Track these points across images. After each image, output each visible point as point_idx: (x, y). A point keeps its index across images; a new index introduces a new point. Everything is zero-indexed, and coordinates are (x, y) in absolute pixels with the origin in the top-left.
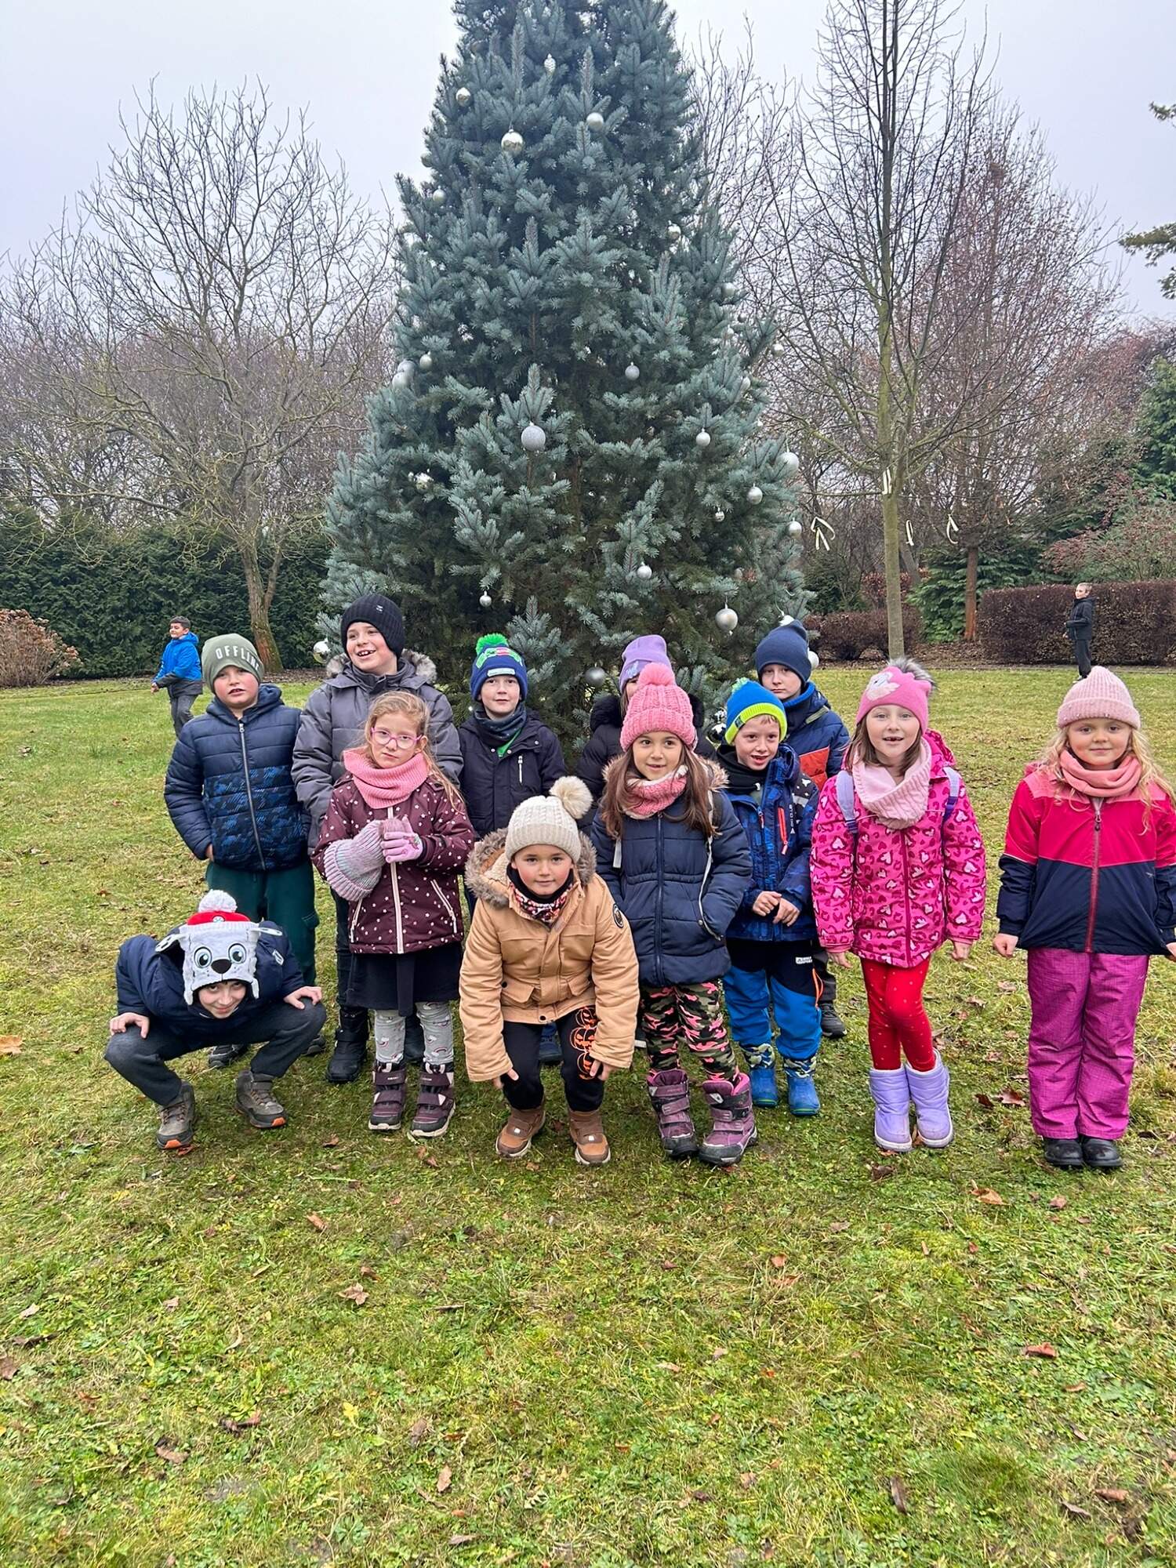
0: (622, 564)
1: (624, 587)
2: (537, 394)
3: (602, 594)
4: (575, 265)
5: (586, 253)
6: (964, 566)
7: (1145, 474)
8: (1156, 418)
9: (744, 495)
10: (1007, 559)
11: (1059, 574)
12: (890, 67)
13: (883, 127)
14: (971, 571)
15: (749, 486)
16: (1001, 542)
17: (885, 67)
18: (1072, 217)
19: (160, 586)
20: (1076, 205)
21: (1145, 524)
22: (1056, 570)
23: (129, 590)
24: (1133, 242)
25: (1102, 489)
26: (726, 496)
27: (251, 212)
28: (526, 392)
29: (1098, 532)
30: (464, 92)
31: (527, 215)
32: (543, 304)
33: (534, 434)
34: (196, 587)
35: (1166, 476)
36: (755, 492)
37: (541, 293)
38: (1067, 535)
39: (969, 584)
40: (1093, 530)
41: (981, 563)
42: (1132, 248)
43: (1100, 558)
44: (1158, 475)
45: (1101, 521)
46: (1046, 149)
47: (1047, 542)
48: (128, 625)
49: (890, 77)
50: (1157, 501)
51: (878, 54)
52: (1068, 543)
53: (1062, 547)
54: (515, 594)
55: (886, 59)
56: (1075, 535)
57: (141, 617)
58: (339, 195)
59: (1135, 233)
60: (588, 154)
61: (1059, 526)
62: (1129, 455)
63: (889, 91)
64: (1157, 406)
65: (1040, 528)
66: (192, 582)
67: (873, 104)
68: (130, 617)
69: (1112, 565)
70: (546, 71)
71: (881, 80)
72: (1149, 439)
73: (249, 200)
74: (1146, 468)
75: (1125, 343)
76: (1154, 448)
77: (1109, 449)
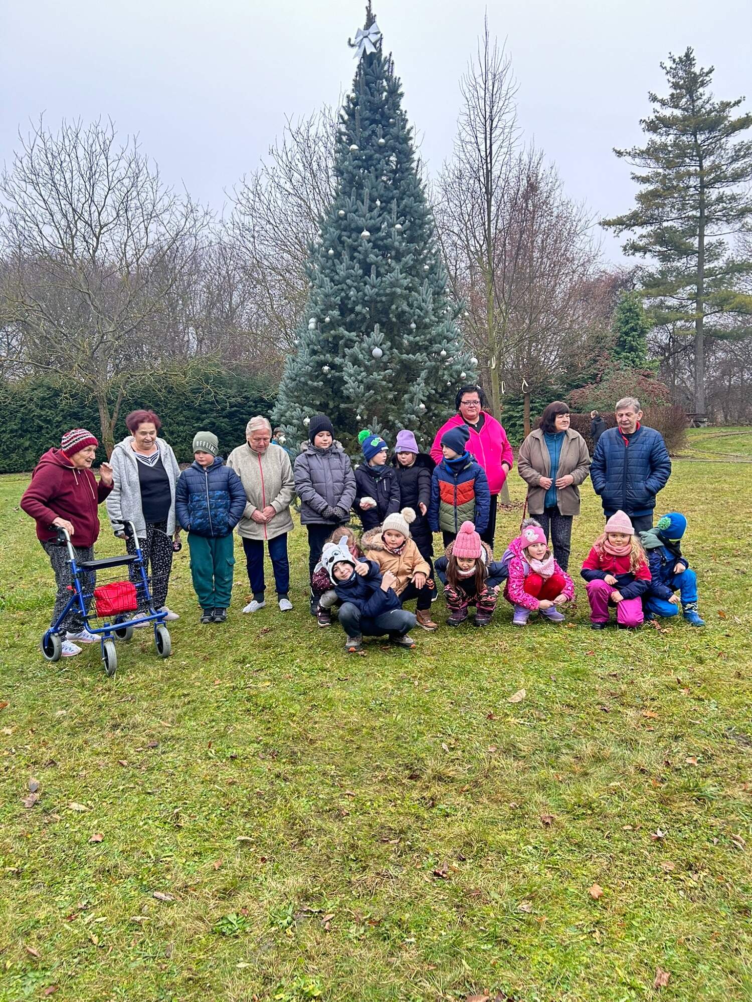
0: (411, 402)
1: (413, 412)
2: (377, 335)
3: (404, 415)
4: (393, 285)
5: (397, 280)
6: (523, 404)
7: (618, 353)
8: (622, 323)
9: (459, 376)
10: (546, 400)
11: (575, 408)
12: (489, 161)
13: (487, 189)
14: (527, 407)
15: (460, 372)
16: (542, 390)
17: (486, 160)
18: (574, 214)
19: (42, 416)
20: (576, 207)
21: (618, 381)
22: (573, 406)
23: (21, 419)
24: (606, 224)
25: (596, 361)
26: (451, 376)
27: (103, 194)
28: (373, 334)
29: (595, 385)
30: (342, 212)
31: (371, 264)
32: (378, 299)
33: (377, 351)
34: (64, 417)
35: (629, 355)
36: (463, 374)
37: (377, 294)
38: (577, 387)
39: (526, 414)
40: (592, 384)
41: (532, 402)
42: (606, 227)
43: (596, 399)
44: (624, 354)
45: (595, 379)
46: (559, 176)
47: (567, 390)
48: (22, 440)
49: (489, 166)
50: (625, 368)
51: (483, 154)
52: (579, 391)
53: (576, 393)
54: (368, 415)
55: (487, 156)
56: (582, 387)
57: (29, 436)
58: (154, 184)
59: (607, 219)
60: (397, 242)
61: (573, 381)
62: (609, 342)
63: (489, 172)
64: (623, 316)
65: (563, 382)
66: (62, 413)
67: (482, 179)
68: (21, 436)
69: (602, 403)
70: (377, 206)
71: (485, 167)
72: (619, 334)
73: (102, 186)
74: (618, 350)
75: (604, 278)
76: (622, 339)
77: (599, 339)
